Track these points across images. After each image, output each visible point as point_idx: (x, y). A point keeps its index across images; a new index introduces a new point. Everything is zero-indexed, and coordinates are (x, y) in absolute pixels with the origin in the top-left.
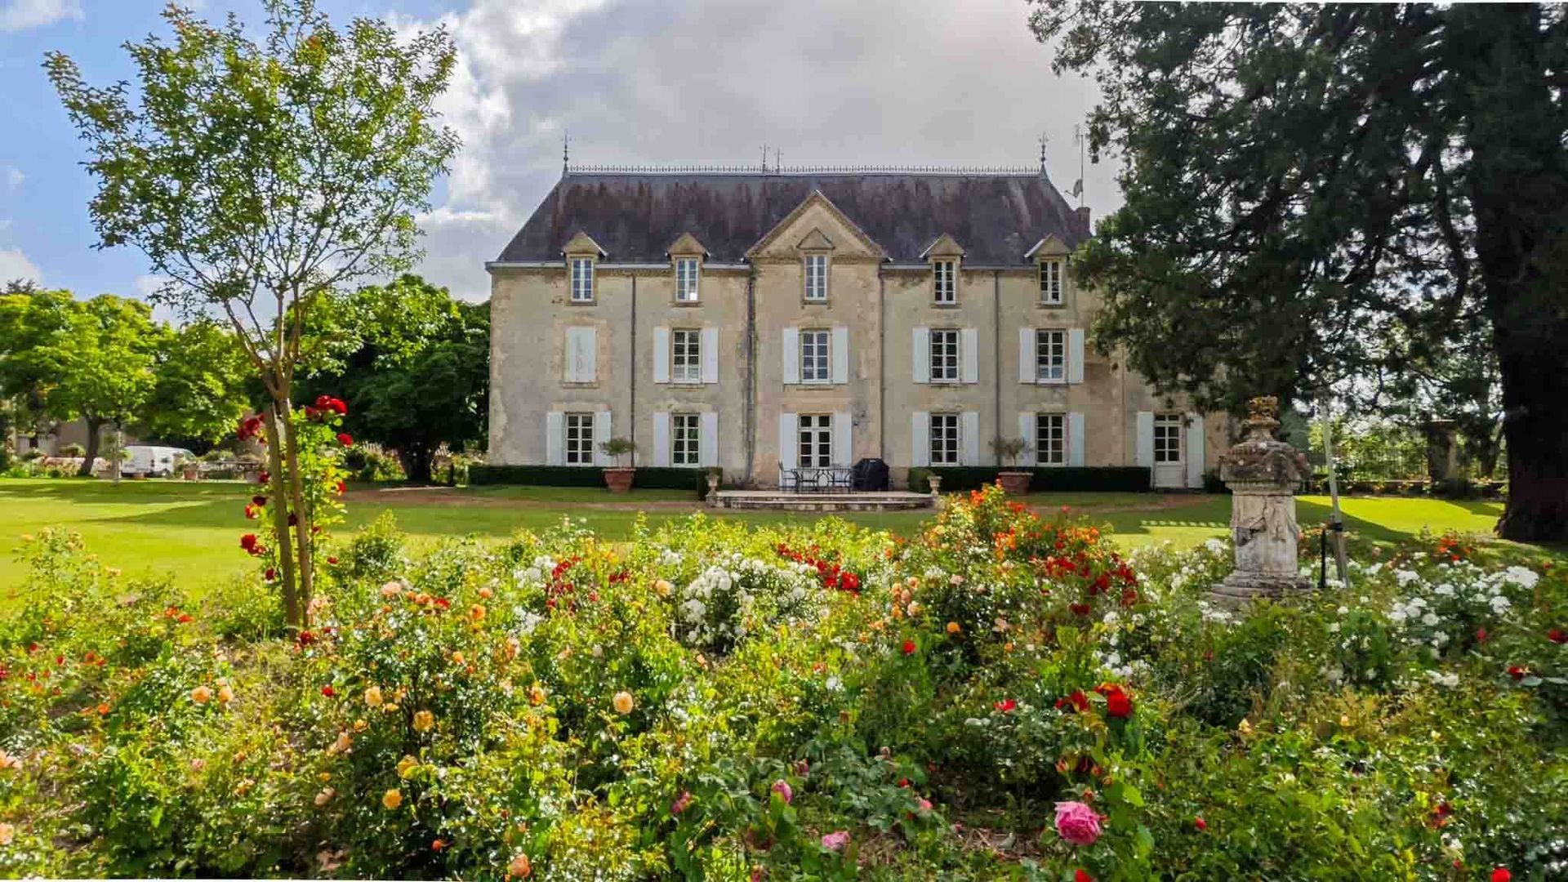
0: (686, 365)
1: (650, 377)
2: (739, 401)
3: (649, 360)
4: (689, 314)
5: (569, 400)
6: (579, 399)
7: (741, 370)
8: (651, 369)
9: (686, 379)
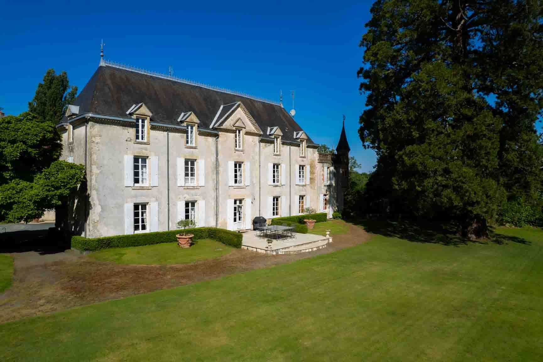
0: (190, 177)
1: (176, 183)
2: (213, 194)
3: (175, 175)
4: (192, 151)
5: (136, 196)
6: (142, 196)
7: (214, 180)
8: (176, 179)
9: (189, 184)
